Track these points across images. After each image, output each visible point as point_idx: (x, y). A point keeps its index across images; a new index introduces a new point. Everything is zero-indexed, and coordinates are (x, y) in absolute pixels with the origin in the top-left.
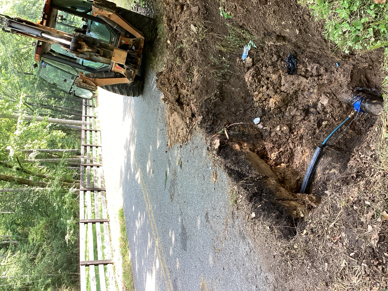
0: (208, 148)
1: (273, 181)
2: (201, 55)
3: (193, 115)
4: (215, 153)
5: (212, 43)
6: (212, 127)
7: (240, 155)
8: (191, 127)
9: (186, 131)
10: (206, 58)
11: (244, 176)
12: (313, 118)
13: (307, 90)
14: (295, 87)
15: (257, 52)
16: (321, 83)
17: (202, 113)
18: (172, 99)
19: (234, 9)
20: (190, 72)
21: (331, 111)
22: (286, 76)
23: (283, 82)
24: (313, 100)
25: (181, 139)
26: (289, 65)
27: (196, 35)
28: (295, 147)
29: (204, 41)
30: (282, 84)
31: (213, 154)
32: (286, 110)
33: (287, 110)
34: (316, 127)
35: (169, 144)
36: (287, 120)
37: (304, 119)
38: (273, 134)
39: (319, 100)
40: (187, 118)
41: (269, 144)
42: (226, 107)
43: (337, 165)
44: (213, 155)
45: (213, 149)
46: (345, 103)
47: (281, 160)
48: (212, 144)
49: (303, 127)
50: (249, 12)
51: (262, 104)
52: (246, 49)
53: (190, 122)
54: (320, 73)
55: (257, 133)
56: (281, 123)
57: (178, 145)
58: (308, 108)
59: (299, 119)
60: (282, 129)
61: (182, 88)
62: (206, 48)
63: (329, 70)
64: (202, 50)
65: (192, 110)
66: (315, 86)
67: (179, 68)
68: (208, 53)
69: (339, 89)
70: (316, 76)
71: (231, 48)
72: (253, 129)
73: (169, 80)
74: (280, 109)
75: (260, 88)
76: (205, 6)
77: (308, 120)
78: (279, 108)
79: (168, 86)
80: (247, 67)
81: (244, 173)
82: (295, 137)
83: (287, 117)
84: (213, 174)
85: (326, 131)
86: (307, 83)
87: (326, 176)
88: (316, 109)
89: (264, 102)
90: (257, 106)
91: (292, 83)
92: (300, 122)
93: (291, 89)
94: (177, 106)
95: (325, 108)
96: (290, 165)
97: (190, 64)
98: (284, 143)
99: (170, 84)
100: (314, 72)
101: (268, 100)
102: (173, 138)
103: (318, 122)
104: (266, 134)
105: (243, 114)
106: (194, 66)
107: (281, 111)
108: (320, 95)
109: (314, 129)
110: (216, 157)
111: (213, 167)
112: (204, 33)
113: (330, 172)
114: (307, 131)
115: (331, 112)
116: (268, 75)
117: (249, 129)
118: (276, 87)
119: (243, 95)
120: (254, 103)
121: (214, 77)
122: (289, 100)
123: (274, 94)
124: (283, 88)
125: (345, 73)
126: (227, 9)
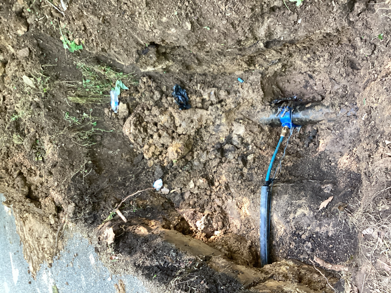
0: (96, 248)
1: (220, 262)
2: (48, 117)
3: (59, 209)
4: (110, 252)
5: (61, 95)
6: (94, 215)
7: (153, 240)
8: (59, 228)
9: (54, 238)
10: (59, 120)
11: (172, 271)
12: (232, 157)
13: (211, 124)
14: (196, 125)
15: (130, 95)
16: (227, 109)
17: (72, 198)
18: (18, 195)
19: (83, 31)
20: (39, 148)
21: (253, 140)
22: (180, 113)
23: (178, 122)
24: (224, 134)
25: (48, 252)
26: (179, 99)
27: (35, 90)
28: (224, 202)
29: (49, 95)
30: (178, 125)
31: (107, 254)
32: (193, 158)
33: (195, 158)
34: (241, 165)
35: (31, 269)
36: (199, 171)
37: (221, 162)
38: (187, 196)
39: (232, 132)
40: (50, 216)
41: (188, 210)
42: (107, 180)
43: (301, 202)
44: (109, 256)
45: (105, 246)
46: (266, 124)
47: (212, 227)
48: (102, 240)
49: (224, 171)
50: (108, 22)
51: (157, 160)
52: (114, 94)
53: (56, 222)
54: (220, 99)
55: (163, 201)
56: (192, 178)
57: (46, 265)
58: (221, 147)
59: (215, 163)
60: (198, 184)
61: (31, 175)
62: (54, 105)
63: (231, 91)
64: (49, 109)
65: (54, 202)
66: (221, 115)
67: (20, 148)
68: (59, 112)
69: (252, 111)
70: (217, 103)
71: (93, 97)
72: (156, 197)
73: (7, 170)
74: (185, 159)
75: (148, 139)
76: (38, 45)
77: (227, 161)
78: (183, 157)
79: (7, 179)
80: (122, 118)
81: (170, 264)
82: (218, 189)
83: (197, 166)
84: (118, 288)
85: (256, 167)
86: (209, 115)
87: (292, 224)
88: (232, 144)
89: (160, 156)
90: (152, 164)
91: (190, 120)
92: (217, 167)
93: (191, 128)
94: (29, 205)
95: (243, 139)
96: (227, 230)
97: (35, 136)
98: (208, 202)
99: (11, 175)
100: (213, 99)
101: (164, 151)
102: (35, 258)
103: (242, 159)
104: (177, 198)
105: (136, 181)
106: (42, 138)
107: (187, 162)
108: (231, 124)
109: (240, 169)
110: (114, 257)
111: (114, 276)
112: (47, 83)
113: (296, 216)
114: (231, 175)
115: (252, 142)
116: (155, 120)
117: (151, 199)
118: (170, 131)
119: (127, 157)
120: (147, 163)
121: (78, 142)
122: (193, 143)
123: (171, 140)
124: (180, 130)
125: (254, 87)
126: (73, 36)
